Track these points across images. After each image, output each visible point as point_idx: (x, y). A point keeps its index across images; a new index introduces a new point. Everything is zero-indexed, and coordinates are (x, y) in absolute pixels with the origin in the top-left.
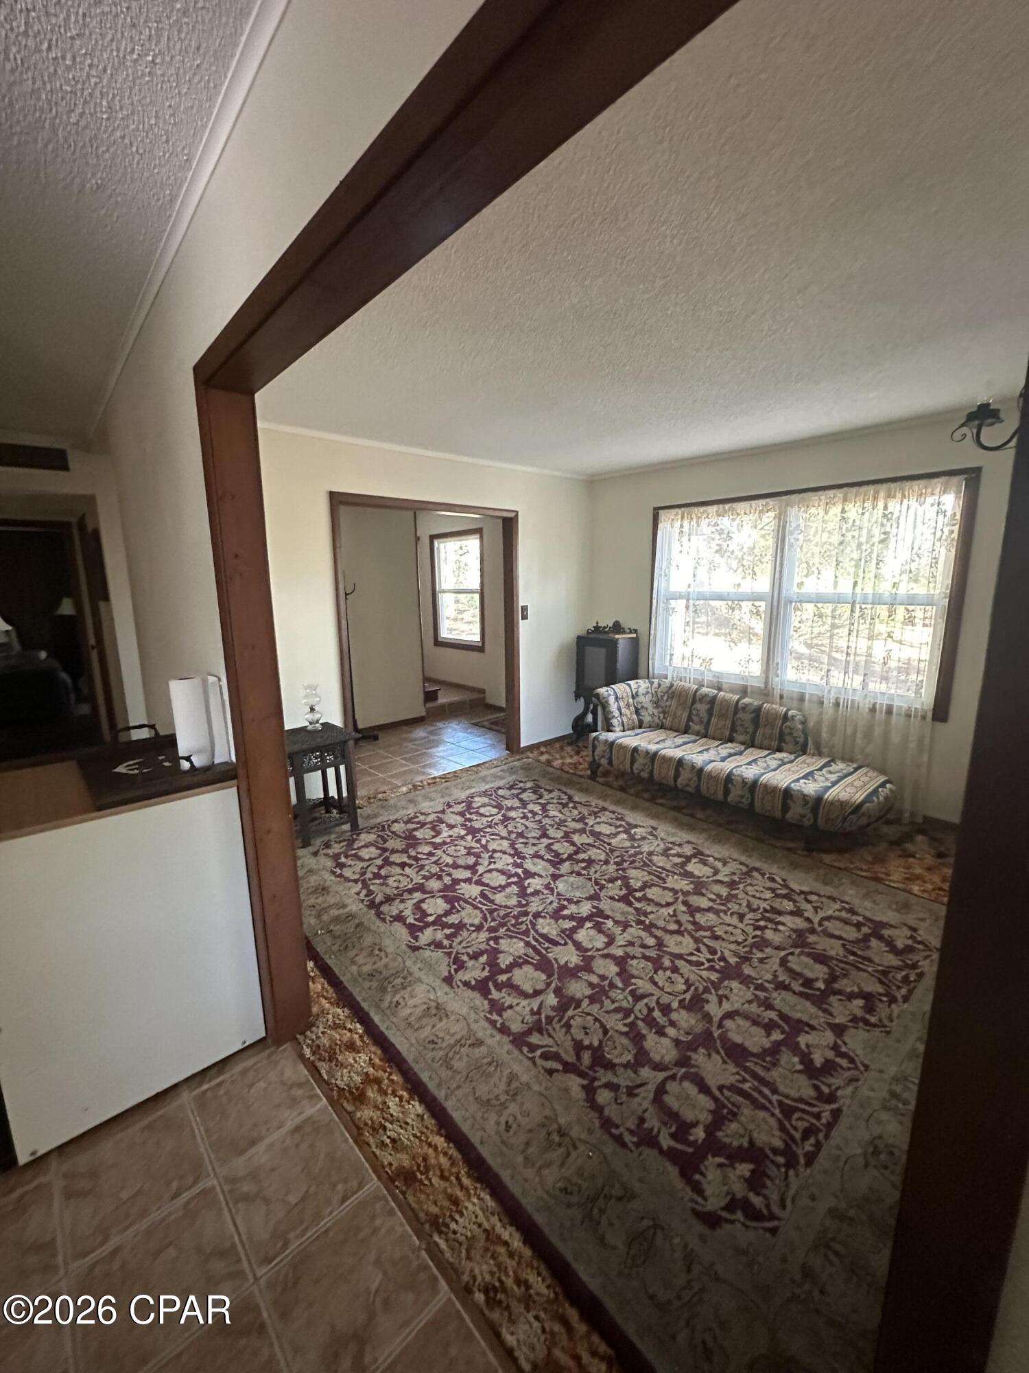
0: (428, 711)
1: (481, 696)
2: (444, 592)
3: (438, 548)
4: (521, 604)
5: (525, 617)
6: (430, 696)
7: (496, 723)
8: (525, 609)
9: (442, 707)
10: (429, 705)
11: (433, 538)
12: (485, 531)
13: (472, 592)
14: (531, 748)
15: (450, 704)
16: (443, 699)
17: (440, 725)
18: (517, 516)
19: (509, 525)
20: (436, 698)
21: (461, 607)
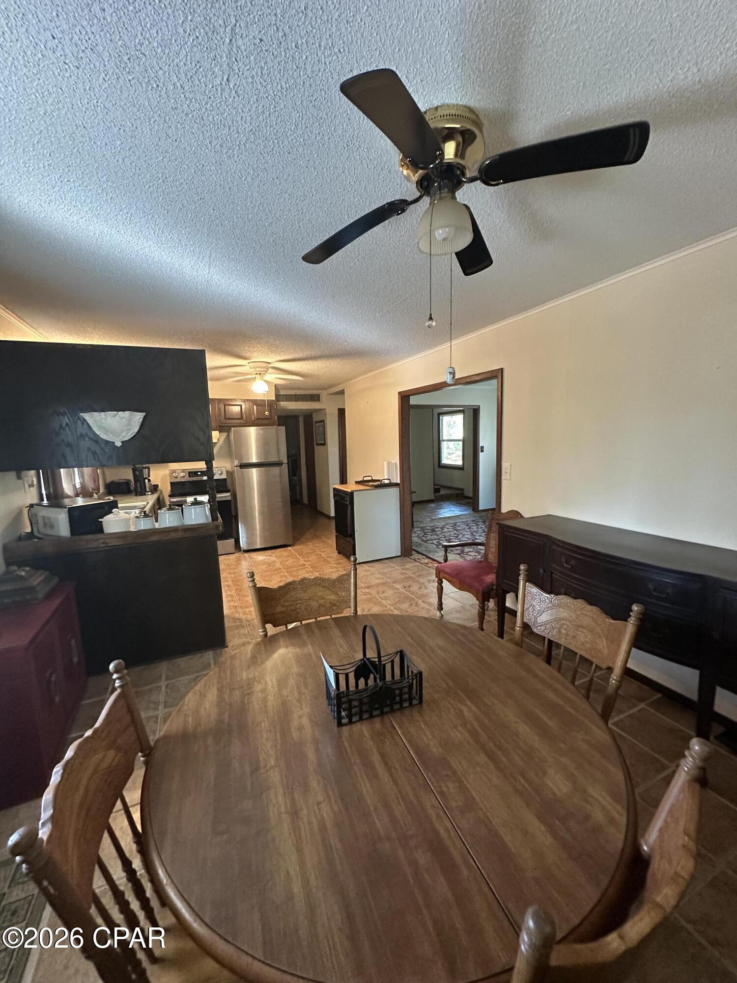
0: (435, 497)
1: (462, 492)
2: (444, 441)
3: (442, 419)
4: (481, 445)
5: (482, 451)
6: (437, 491)
7: (468, 503)
8: (482, 447)
9: (442, 496)
10: (436, 494)
11: (439, 414)
12: (466, 411)
13: (459, 440)
14: (484, 511)
15: (446, 495)
16: (443, 492)
17: (442, 503)
18: (479, 408)
19: (476, 411)
20: (439, 492)
21: (451, 451)
